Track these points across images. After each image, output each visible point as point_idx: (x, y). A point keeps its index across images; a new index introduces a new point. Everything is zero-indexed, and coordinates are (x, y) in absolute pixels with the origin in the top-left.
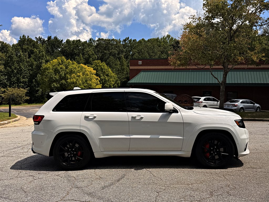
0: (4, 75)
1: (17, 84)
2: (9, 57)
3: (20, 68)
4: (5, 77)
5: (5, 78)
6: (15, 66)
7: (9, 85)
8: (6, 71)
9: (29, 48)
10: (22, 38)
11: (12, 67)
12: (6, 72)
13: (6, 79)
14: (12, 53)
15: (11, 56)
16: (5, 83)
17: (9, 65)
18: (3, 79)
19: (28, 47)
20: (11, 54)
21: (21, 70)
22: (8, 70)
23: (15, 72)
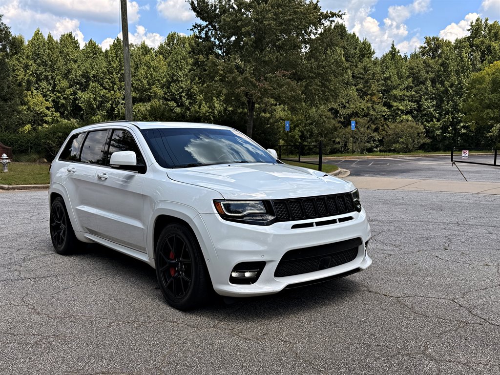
0: (431, 99)
1: (451, 114)
2: (441, 65)
3: (459, 84)
4: (431, 102)
5: (431, 104)
6: (450, 80)
7: (437, 117)
8: (434, 92)
9: (484, 43)
10: (474, 24)
11: (446, 82)
12: (434, 94)
13: (433, 106)
14: (447, 56)
15: (446, 63)
16: (431, 113)
17: (441, 79)
18: (429, 107)
19: (482, 42)
20: (445, 59)
21: (462, 87)
22: (437, 89)
23: (450, 93)
